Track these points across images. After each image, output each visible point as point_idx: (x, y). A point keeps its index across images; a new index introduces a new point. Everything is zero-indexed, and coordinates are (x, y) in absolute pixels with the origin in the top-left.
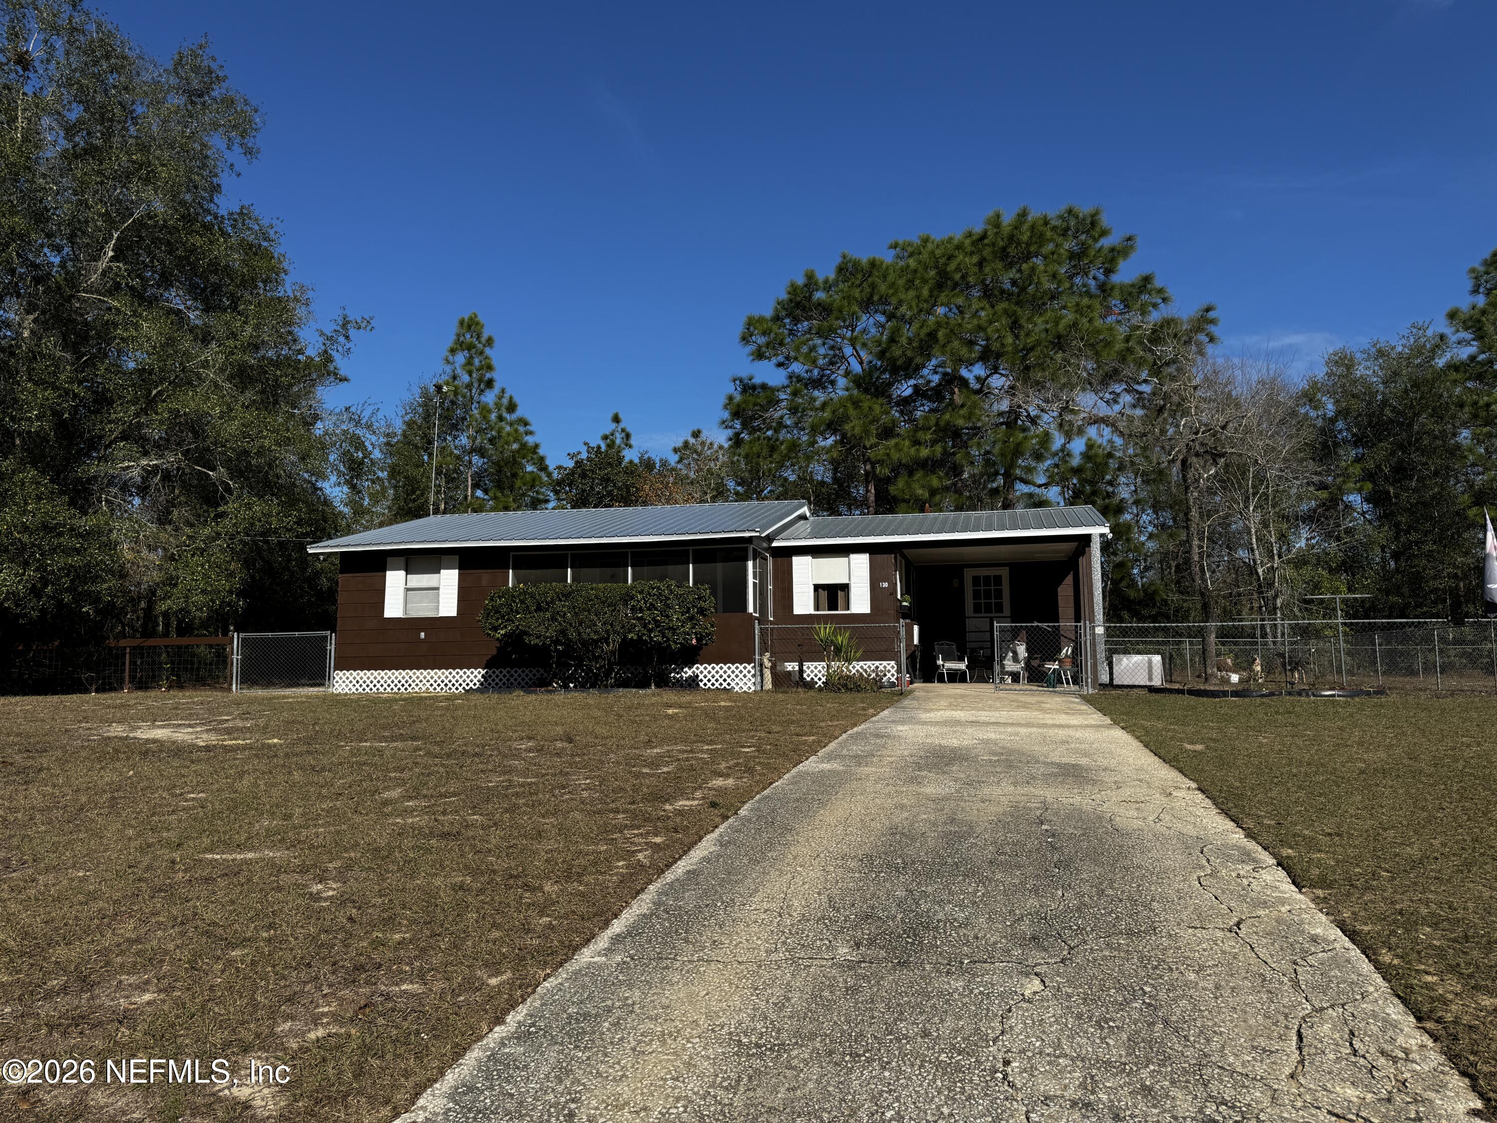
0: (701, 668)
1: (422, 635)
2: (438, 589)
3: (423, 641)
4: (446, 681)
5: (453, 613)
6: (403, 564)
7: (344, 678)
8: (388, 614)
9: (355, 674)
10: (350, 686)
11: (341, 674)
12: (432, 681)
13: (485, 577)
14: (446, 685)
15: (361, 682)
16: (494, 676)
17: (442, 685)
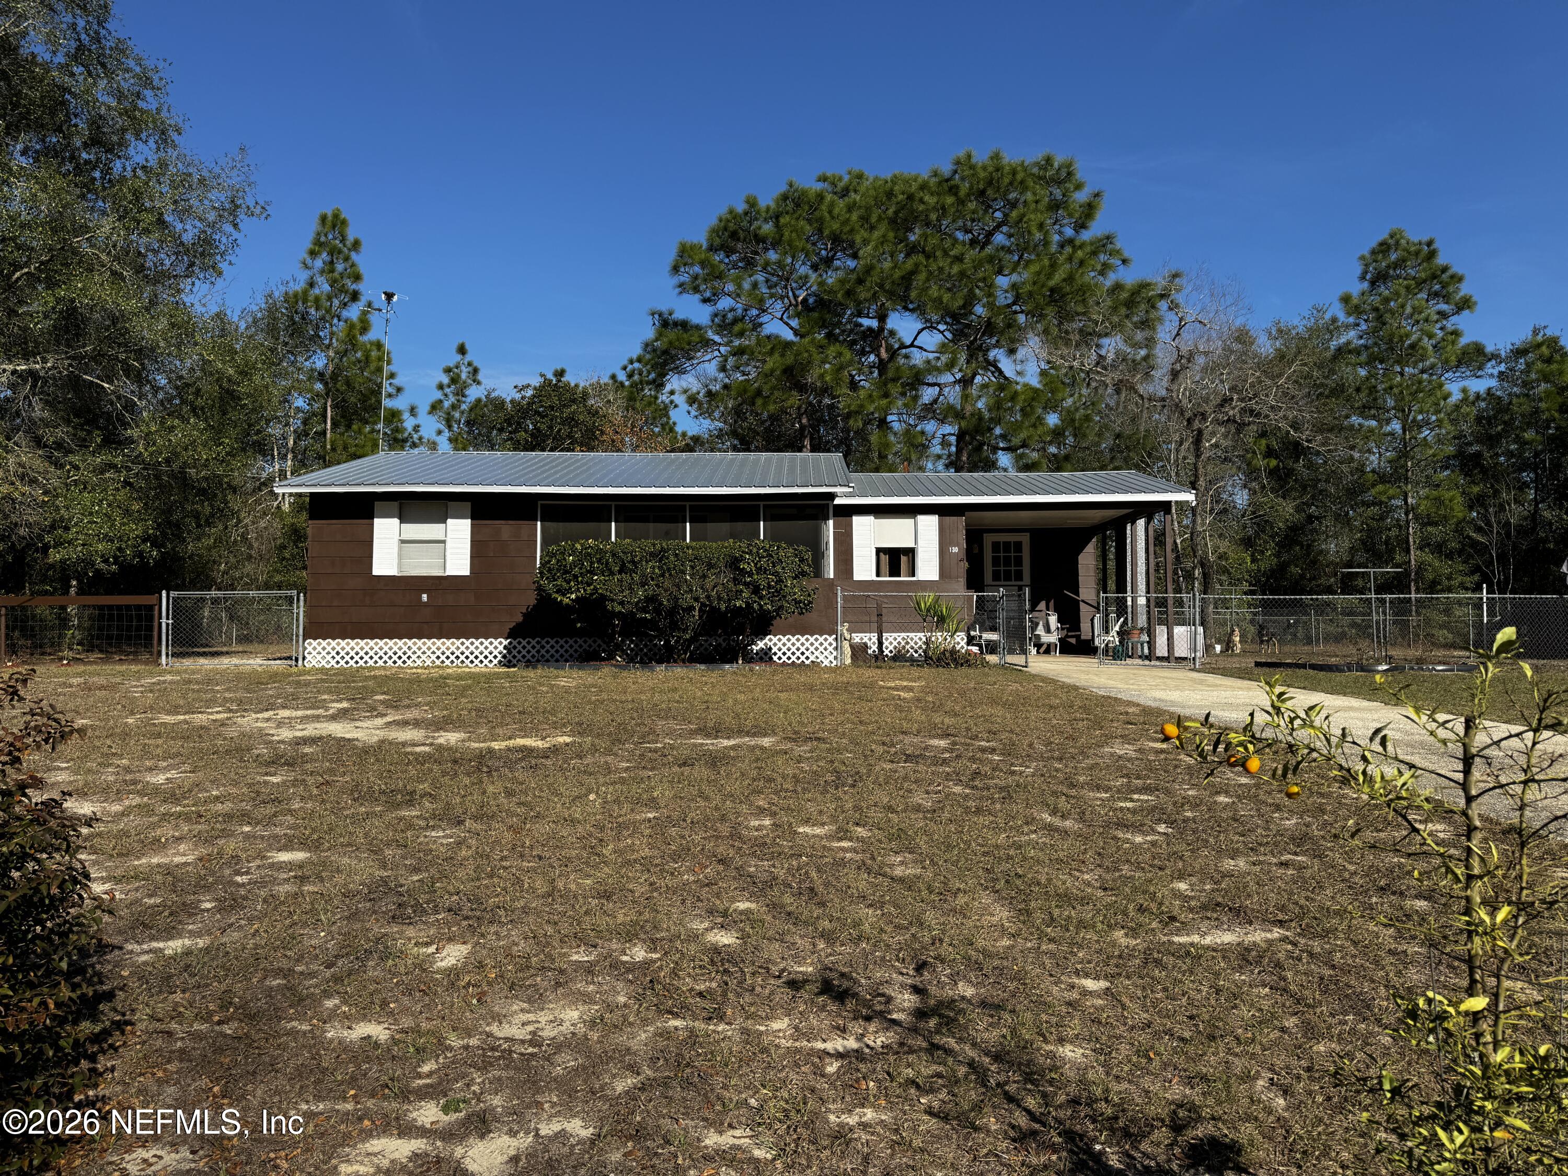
0: (775, 639)
1: (425, 597)
2: (444, 542)
3: (426, 605)
4: (458, 653)
5: (466, 572)
6: (397, 511)
7: (319, 649)
8: (377, 571)
9: (334, 643)
10: (329, 658)
11: (314, 643)
12: (438, 653)
13: (506, 529)
14: (457, 657)
15: (342, 653)
16: (519, 648)
17: (452, 658)
